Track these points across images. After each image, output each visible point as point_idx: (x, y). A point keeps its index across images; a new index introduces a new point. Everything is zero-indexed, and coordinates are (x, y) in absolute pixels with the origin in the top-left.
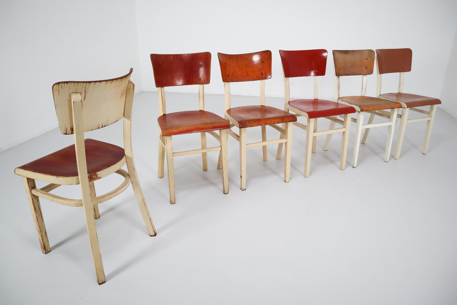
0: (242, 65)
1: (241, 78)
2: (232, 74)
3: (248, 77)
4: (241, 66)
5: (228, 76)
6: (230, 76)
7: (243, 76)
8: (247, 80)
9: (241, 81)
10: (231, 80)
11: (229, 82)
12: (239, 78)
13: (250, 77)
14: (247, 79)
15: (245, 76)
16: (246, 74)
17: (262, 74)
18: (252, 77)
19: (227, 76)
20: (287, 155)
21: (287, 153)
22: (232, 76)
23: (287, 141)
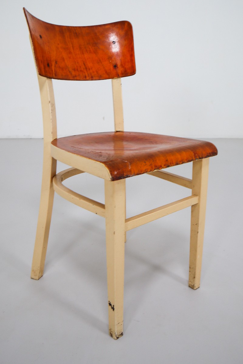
0: (73, 48)
1: (73, 73)
2: (56, 62)
3: (87, 70)
5: (48, 65)
6: (52, 65)
7: (78, 70)
8: (88, 78)
9: (74, 78)
10: (54, 75)
11: (51, 78)
12: (70, 72)
13: (91, 71)
14: (87, 75)
15: (82, 69)
16: (83, 65)
17: (115, 67)
18: (95, 73)
19: (46, 63)
20: (199, 231)
21: (198, 226)
22: (55, 66)
23: (199, 200)
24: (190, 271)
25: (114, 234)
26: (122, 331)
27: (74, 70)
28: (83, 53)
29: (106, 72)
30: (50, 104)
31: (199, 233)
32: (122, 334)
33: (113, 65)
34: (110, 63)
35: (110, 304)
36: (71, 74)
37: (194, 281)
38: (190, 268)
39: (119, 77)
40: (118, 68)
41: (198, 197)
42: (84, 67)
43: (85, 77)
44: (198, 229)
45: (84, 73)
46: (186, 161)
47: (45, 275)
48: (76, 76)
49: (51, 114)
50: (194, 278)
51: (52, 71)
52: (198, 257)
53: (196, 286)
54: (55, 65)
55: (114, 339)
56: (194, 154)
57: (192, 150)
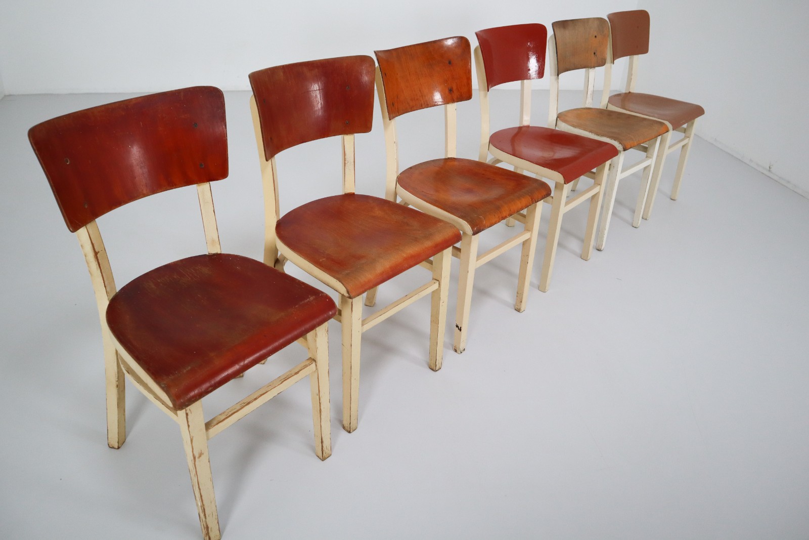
1: (411, 104)
2: (397, 97)
3: (423, 98)
4: (408, 75)
7: (414, 99)
9: (412, 109)
16: (419, 92)
23: (531, 235)
30: (395, 145)
40: (453, 92)
50: (521, 302)
56: (532, 199)
57: (529, 196)
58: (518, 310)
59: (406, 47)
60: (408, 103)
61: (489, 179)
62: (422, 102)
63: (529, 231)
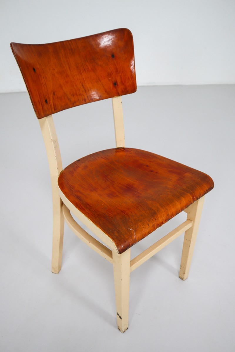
1: (73, 99)
2: (54, 94)
3: (86, 93)
4: (68, 70)
5: (46, 101)
6: (50, 100)
7: (76, 94)
8: (87, 101)
10: (53, 110)
11: (51, 114)
13: (90, 92)
15: (81, 92)
16: (82, 87)
17: (115, 84)
19: (44, 101)
20: (191, 245)
21: (191, 242)
22: (53, 99)
23: (193, 224)
24: (181, 268)
25: (121, 280)
26: (128, 327)
27: (73, 95)
28: (81, 73)
29: (106, 91)
30: (52, 142)
31: (190, 247)
32: (128, 328)
33: (113, 83)
34: (109, 80)
35: (118, 314)
36: (71, 101)
37: (184, 275)
38: (181, 266)
39: (120, 96)
40: (118, 85)
41: (192, 222)
42: (83, 89)
43: (85, 100)
44: (190, 244)
45: (84, 96)
46: (185, 208)
47: (62, 268)
48: (75, 102)
49: (55, 152)
50: (184, 273)
51: (51, 106)
52: (188, 261)
53: (185, 278)
54: (53, 97)
55: (122, 333)
56: (193, 197)
57: (191, 194)
58: (182, 279)
59: (65, 41)
60: (69, 99)
61: (152, 171)
62: (86, 97)
63: (191, 220)
